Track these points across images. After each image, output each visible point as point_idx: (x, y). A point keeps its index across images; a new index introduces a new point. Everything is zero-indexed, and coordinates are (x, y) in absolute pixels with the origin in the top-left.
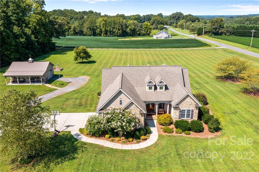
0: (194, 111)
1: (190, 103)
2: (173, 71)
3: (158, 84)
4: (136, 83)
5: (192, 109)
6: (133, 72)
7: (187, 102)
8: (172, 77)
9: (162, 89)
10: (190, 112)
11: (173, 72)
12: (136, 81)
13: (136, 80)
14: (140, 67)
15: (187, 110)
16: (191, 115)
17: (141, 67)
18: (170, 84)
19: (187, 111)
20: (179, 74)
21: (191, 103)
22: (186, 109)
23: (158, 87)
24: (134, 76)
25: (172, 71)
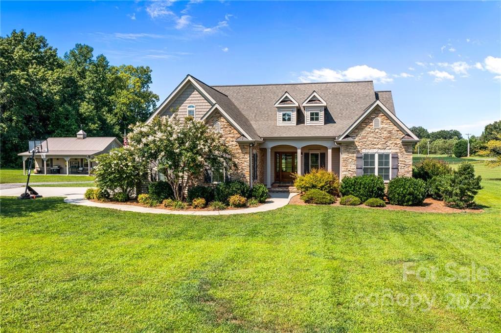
0: (400, 159)
1: (385, 133)
2: (351, 91)
3: (304, 104)
4: (256, 114)
5: (394, 151)
6: (254, 96)
7: (377, 130)
8: (347, 103)
9: (317, 119)
10: (389, 162)
11: (353, 93)
12: (257, 110)
13: (257, 108)
14: (271, 86)
15: (381, 156)
16: (391, 170)
17: (274, 86)
18: (340, 115)
19: (379, 159)
20: (367, 96)
21: (390, 132)
22: (376, 151)
23: (307, 115)
24: (254, 102)
25: (348, 91)
